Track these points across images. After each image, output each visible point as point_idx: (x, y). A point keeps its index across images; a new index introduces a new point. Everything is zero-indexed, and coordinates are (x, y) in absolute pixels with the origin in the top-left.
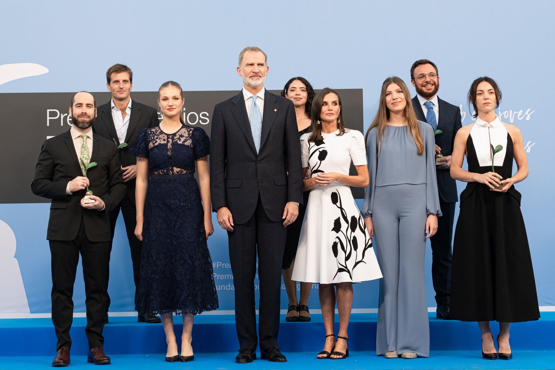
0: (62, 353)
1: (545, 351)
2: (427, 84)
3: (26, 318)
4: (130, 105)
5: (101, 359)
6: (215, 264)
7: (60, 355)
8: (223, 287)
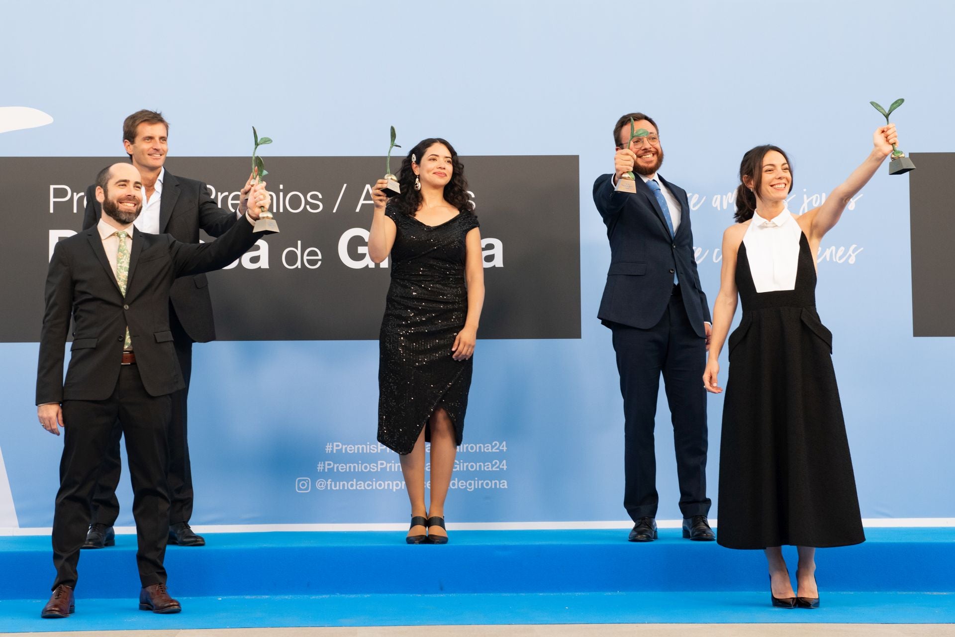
0: (58, 595)
1: (876, 592)
2: (646, 152)
3: (12, 535)
4: (161, 177)
5: (167, 605)
6: (331, 446)
7: (56, 599)
8: (344, 485)
